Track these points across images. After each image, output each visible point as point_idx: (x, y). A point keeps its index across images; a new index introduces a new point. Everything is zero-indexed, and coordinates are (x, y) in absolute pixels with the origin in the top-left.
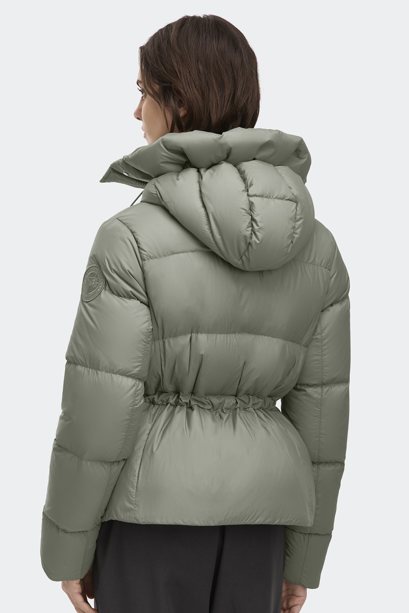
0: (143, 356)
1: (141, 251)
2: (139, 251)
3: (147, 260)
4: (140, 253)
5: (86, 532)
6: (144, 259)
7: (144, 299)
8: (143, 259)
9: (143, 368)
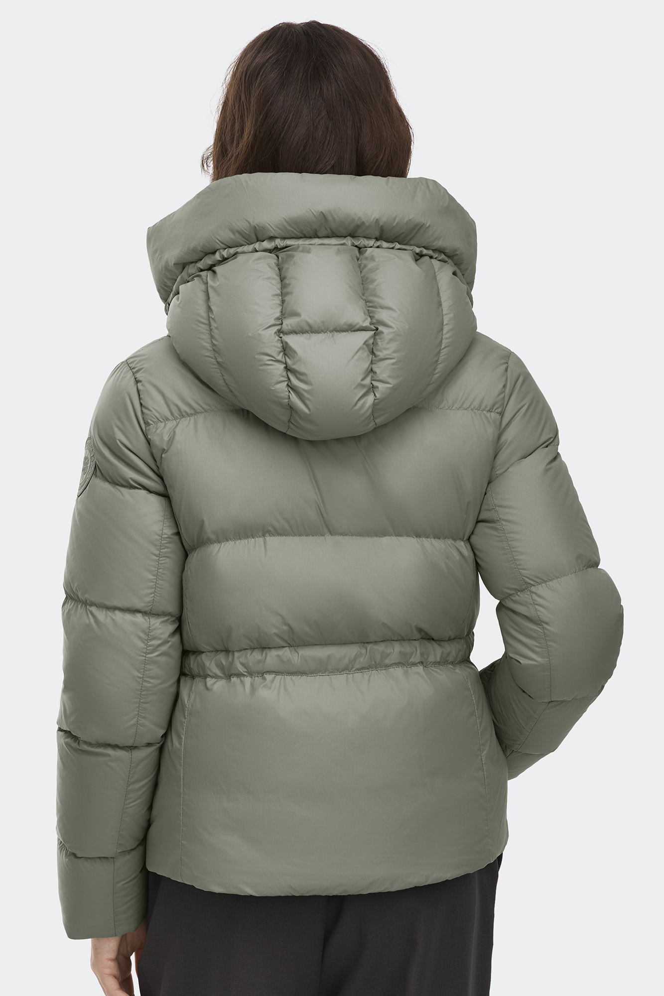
0: (155, 578)
1: (145, 410)
2: (142, 411)
3: (153, 423)
4: (142, 413)
5: (112, 859)
6: (148, 422)
7: (158, 487)
8: (147, 424)
9: (158, 598)
